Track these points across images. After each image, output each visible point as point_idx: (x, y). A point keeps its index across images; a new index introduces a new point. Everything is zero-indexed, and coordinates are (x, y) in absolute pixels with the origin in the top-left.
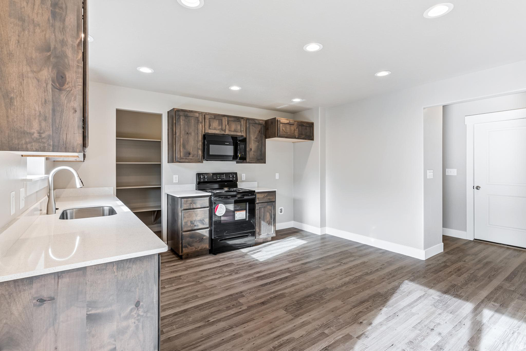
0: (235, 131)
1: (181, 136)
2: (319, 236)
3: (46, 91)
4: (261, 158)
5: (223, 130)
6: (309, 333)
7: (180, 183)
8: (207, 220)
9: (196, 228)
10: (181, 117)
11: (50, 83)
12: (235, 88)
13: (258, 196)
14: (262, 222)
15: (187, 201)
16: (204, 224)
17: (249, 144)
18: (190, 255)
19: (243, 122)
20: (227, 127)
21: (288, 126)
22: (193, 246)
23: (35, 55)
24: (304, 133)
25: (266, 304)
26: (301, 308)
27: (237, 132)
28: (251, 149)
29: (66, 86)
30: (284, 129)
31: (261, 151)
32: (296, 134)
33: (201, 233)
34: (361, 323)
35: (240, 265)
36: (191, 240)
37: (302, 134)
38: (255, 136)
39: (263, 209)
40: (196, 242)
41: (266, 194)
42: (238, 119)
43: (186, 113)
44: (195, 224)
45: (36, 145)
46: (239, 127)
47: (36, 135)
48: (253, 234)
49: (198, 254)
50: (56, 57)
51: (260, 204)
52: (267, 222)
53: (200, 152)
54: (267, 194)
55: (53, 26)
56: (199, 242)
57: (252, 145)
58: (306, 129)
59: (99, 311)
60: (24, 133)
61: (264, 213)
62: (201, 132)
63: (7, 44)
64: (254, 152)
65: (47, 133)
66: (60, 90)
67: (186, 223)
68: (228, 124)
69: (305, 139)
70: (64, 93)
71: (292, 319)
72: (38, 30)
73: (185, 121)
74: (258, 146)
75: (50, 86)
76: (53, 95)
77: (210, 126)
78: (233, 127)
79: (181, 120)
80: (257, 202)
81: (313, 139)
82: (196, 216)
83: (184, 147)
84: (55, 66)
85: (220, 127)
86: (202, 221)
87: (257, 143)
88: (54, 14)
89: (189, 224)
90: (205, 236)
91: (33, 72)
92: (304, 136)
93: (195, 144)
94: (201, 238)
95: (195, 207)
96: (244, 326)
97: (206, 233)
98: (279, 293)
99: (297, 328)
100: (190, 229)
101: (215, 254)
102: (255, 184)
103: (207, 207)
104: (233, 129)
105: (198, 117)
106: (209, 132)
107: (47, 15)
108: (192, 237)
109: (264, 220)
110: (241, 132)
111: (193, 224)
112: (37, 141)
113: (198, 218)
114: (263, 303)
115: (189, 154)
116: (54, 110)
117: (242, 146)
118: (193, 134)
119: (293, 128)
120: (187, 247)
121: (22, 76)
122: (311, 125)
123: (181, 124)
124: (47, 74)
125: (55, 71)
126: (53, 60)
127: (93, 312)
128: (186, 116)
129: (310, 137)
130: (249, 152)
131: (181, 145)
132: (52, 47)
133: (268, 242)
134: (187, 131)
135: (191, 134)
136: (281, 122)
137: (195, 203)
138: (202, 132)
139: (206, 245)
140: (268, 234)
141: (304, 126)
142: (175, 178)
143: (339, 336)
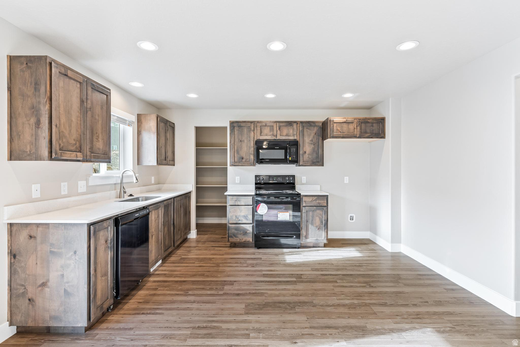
0: (287, 135)
1: (235, 143)
2: (389, 252)
3: (32, 129)
4: (318, 161)
5: (274, 136)
6: (238, 329)
7: (241, 183)
8: (250, 217)
9: (240, 222)
10: (236, 128)
11: (34, 125)
12: (270, 96)
13: (304, 199)
14: (310, 225)
15: (232, 199)
16: (247, 220)
17: (303, 146)
18: (237, 244)
19: (295, 125)
20: (279, 132)
21: (345, 125)
22: (238, 237)
23: (28, 112)
24: (368, 131)
25: (239, 296)
26: (261, 309)
27: (289, 136)
28: (305, 152)
29: (41, 125)
30: (339, 128)
31: (317, 154)
32: (357, 132)
33: (245, 227)
34: (296, 343)
35: (267, 261)
36: (236, 232)
37: (366, 133)
38: (311, 139)
39: (311, 213)
40: (240, 234)
41: (314, 198)
42: (290, 124)
43: (239, 124)
44: (240, 219)
45: (28, 157)
46: (291, 131)
47: (29, 152)
48: (298, 236)
49: (244, 245)
50: (37, 111)
51: (307, 207)
52: (317, 227)
53: (252, 157)
54: (316, 198)
55: (35, 95)
56: (243, 235)
57: (307, 148)
58: (373, 126)
59: (55, 250)
60: (24, 151)
61: (313, 217)
62: (252, 139)
63: (18, 109)
64: (309, 155)
65: (33, 151)
66: (38, 128)
67: (232, 216)
68: (279, 129)
69: (372, 138)
70: (40, 129)
71: (242, 314)
72: (29, 99)
73: (238, 130)
74: (314, 149)
75: (34, 127)
76: (35, 131)
77: (261, 133)
78: (285, 131)
79: (235, 130)
80: (304, 205)
81: (384, 137)
82: (241, 211)
83: (238, 153)
84: (36, 115)
85: (272, 133)
86: (246, 217)
87: (313, 146)
88: (35, 89)
89: (234, 218)
90: (248, 230)
91: (27, 120)
92: (369, 135)
93: (248, 149)
94: (245, 233)
95: (239, 204)
96: (202, 304)
97: (249, 228)
98: (262, 291)
99: (236, 322)
100: (235, 222)
101: (259, 248)
102: (318, 187)
103: (251, 205)
104: (285, 134)
105: (249, 127)
106: (261, 139)
107: (33, 90)
108: (237, 229)
109: (312, 224)
110: (294, 135)
111: (238, 218)
112: (29, 155)
113: (243, 214)
114: (238, 295)
115: (243, 158)
116: (36, 139)
117: (293, 150)
118: (246, 141)
119: (351, 127)
120: (232, 237)
121: (23, 124)
122: (382, 121)
123: (236, 133)
124: (33, 120)
125: (36, 119)
126: (35, 113)
127: (53, 250)
128: (240, 127)
129: (381, 134)
130: (303, 155)
131: (236, 151)
132: (35, 106)
133: (319, 247)
134: (240, 139)
135: (244, 141)
136: (335, 122)
137: (239, 201)
138: (254, 138)
139: (250, 239)
140: (317, 240)
141: (369, 122)
142: (237, 179)
143: (256, 343)
